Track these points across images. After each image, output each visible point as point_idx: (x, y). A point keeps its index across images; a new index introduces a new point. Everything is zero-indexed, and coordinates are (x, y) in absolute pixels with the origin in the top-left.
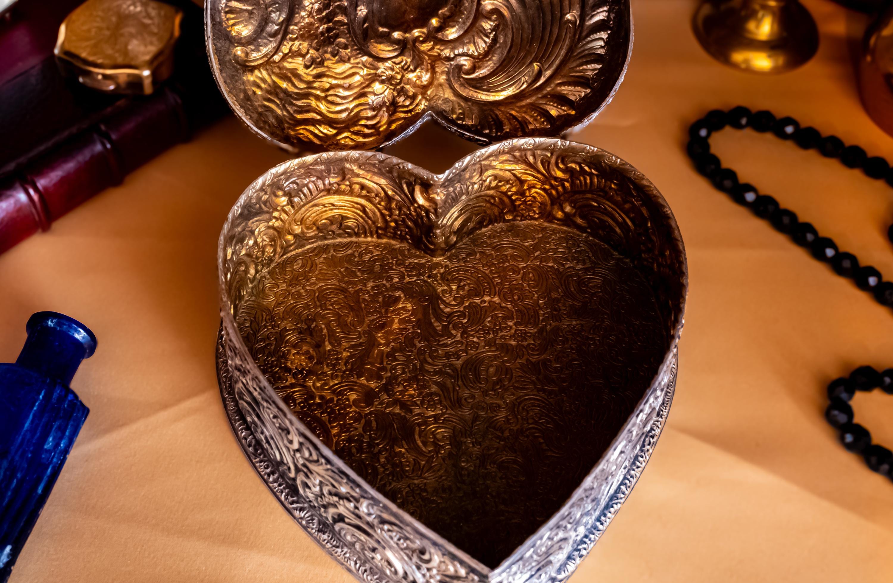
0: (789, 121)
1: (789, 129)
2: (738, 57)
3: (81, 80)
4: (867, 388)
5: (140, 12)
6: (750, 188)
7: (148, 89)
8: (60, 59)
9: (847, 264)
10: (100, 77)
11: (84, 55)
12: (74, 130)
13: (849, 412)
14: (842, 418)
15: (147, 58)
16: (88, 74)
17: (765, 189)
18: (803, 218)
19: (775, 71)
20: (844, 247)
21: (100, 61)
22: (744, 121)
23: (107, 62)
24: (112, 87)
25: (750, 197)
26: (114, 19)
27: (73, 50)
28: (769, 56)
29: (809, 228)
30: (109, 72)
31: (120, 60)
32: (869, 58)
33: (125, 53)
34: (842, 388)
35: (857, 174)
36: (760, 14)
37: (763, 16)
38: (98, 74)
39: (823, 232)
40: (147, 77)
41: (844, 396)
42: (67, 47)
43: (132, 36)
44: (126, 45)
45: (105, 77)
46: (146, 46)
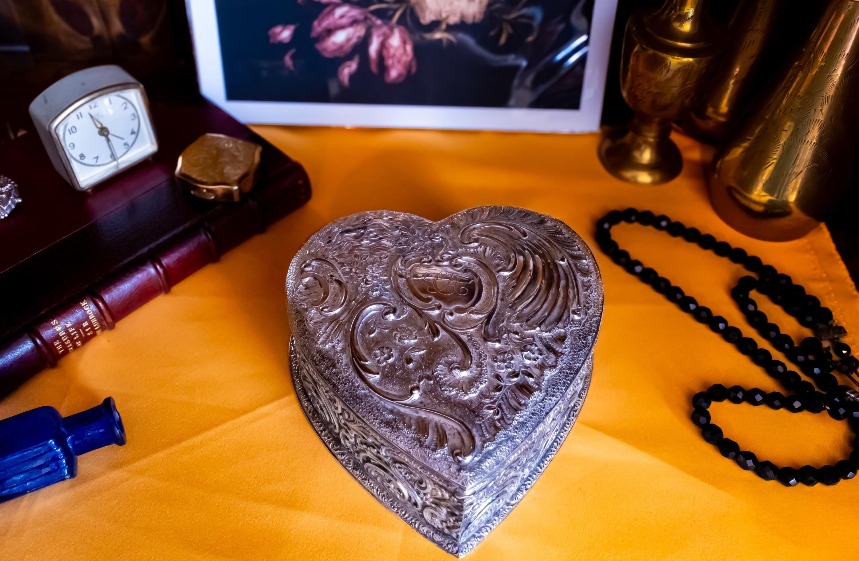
0: (664, 218)
1: (664, 223)
2: (629, 174)
3: (192, 192)
4: (720, 399)
5: (232, 147)
6: (638, 263)
7: (236, 198)
8: (179, 179)
9: (704, 314)
10: (205, 191)
11: (194, 176)
12: (187, 225)
13: (708, 416)
14: (703, 420)
15: (236, 178)
16: (197, 189)
17: (649, 263)
18: (674, 283)
19: (654, 183)
20: (701, 304)
21: (205, 180)
22: (633, 218)
23: (209, 181)
24: (213, 197)
25: (638, 269)
26: (214, 152)
27: (188, 173)
28: (650, 175)
29: (678, 290)
30: (210, 187)
31: (218, 180)
32: (716, 176)
33: (222, 174)
34: (702, 399)
35: (709, 253)
36: (643, 147)
37: (645, 149)
38: (204, 188)
39: (687, 293)
40: (236, 190)
41: (704, 404)
42: (184, 171)
43: (226, 163)
44: (223, 169)
45: (209, 190)
46: (235, 170)
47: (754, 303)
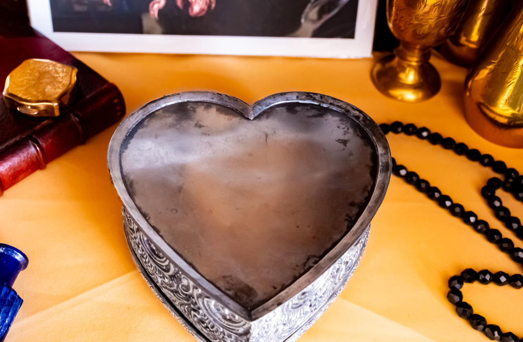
0: (424, 129)
1: (425, 134)
2: (396, 92)
3: (18, 109)
4: (470, 281)
5: (52, 70)
6: (402, 167)
7: (57, 113)
8: (6, 98)
9: (458, 210)
10: (29, 107)
11: (20, 95)
12: (18, 138)
13: (460, 295)
14: (457, 299)
15: (56, 96)
16: (22, 105)
17: (412, 168)
18: (433, 184)
19: (418, 101)
20: (455, 201)
21: (29, 99)
22: (400, 129)
23: (33, 99)
24: (36, 113)
25: (403, 172)
26: (37, 74)
27: (14, 93)
28: (414, 93)
29: (436, 189)
30: (34, 104)
31: (41, 98)
32: (468, 94)
33: (44, 93)
34: (456, 281)
35: (463, 159)
36: (408, 69)
37: (409, 71)
38: (28, 105)
39: (444, 192)
40: (56, 106)
41: (457, 286)
42: (10, 91)
43: (48, 84)
44: (44, 90)
45: (33, 107)
46: (55, 89)
47: (499, 200)
